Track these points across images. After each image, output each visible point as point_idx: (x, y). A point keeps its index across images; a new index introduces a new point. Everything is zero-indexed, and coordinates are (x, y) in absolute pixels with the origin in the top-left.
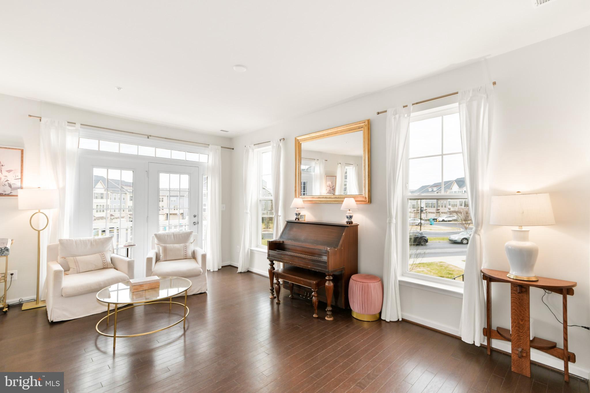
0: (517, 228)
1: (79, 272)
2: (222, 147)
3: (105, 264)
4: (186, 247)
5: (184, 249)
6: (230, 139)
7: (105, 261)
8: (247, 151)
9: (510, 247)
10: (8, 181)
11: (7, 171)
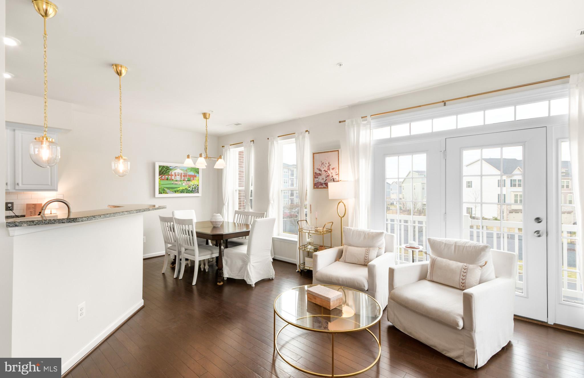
1: (345, 262)
3: (366, 261)
4: (465, 271)
5: (461, 273)
7: (367, 258)
10: (332, 176)
11: (332, 169)
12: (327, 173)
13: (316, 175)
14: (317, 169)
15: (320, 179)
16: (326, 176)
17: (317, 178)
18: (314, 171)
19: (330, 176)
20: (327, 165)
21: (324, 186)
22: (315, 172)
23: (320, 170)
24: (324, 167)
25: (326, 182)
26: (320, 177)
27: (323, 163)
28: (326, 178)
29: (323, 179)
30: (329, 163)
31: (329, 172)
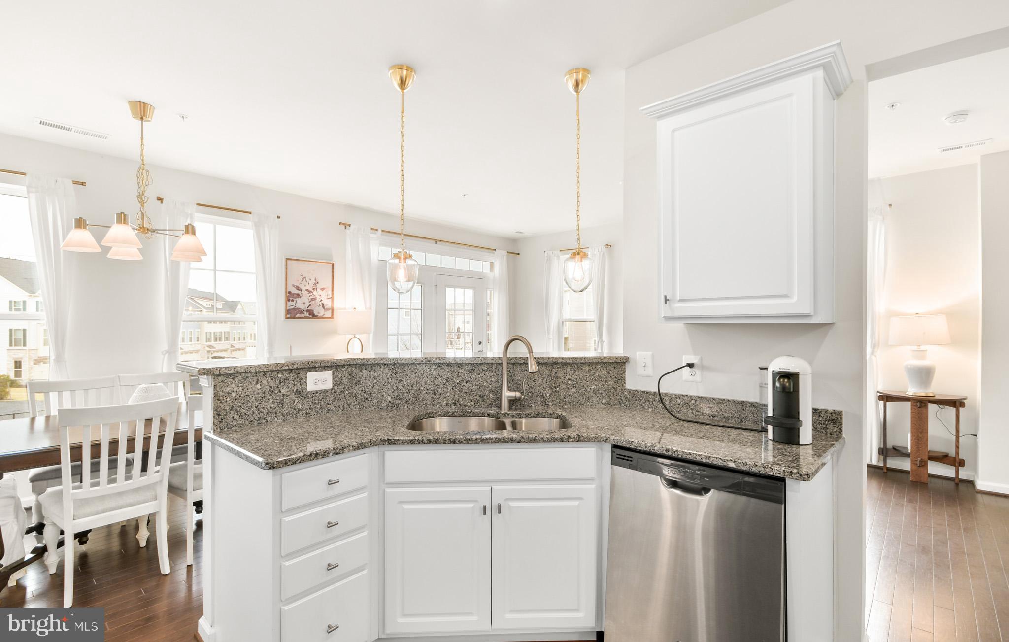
0: (915, 348)
2: (508, 252)
6: (514, 241)
8: (549, 259)
9: (909, 366)
10: (321, 300)
11: (321, 289)
12: (311, 294)
13: (290, 296)
14: (293, 286)
15: (300, 304)
16: (310, 300)
17: (293, 301)
18: (286, 288)
19: (318, 300)
20: (312, 282)
21: (305, 315)
22: (288, 290)
23: (298, 288)
24: (307, 285)
25: (309, 309)
26: (298, 300)
27: (305, 278)
28: (309, 302)
29: (304, 303)
30: (316, 280)
31: (315, 292)
